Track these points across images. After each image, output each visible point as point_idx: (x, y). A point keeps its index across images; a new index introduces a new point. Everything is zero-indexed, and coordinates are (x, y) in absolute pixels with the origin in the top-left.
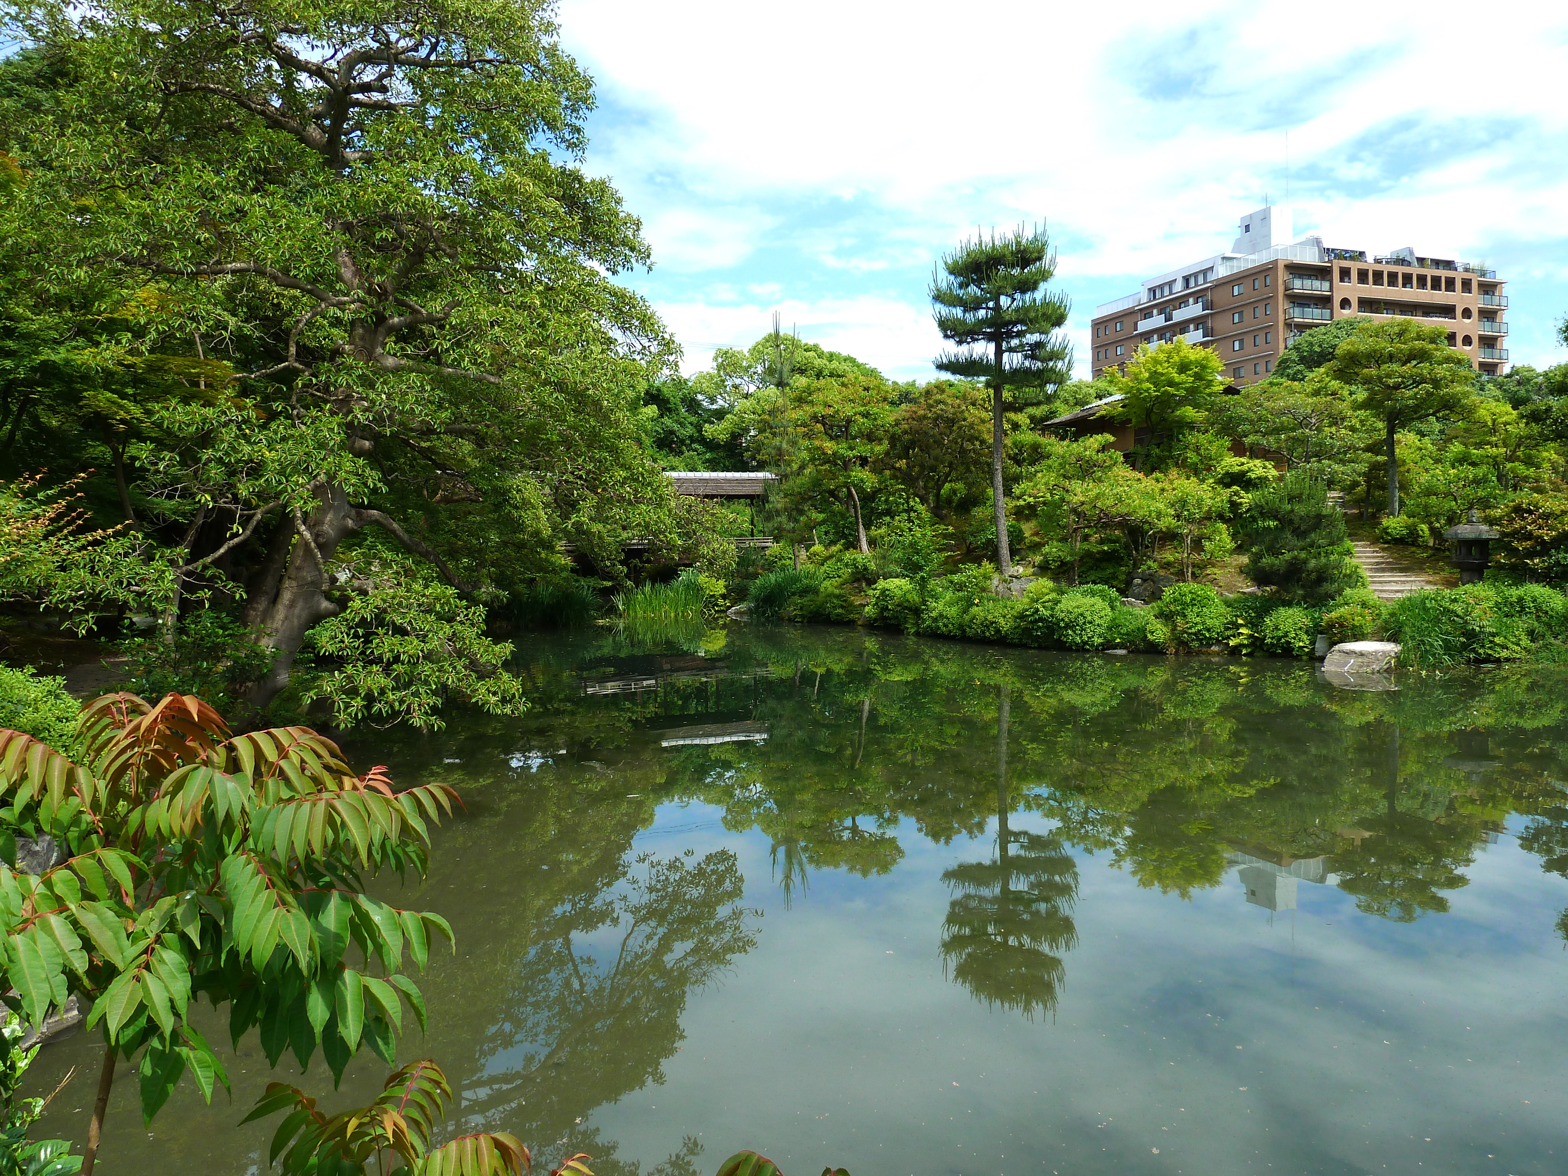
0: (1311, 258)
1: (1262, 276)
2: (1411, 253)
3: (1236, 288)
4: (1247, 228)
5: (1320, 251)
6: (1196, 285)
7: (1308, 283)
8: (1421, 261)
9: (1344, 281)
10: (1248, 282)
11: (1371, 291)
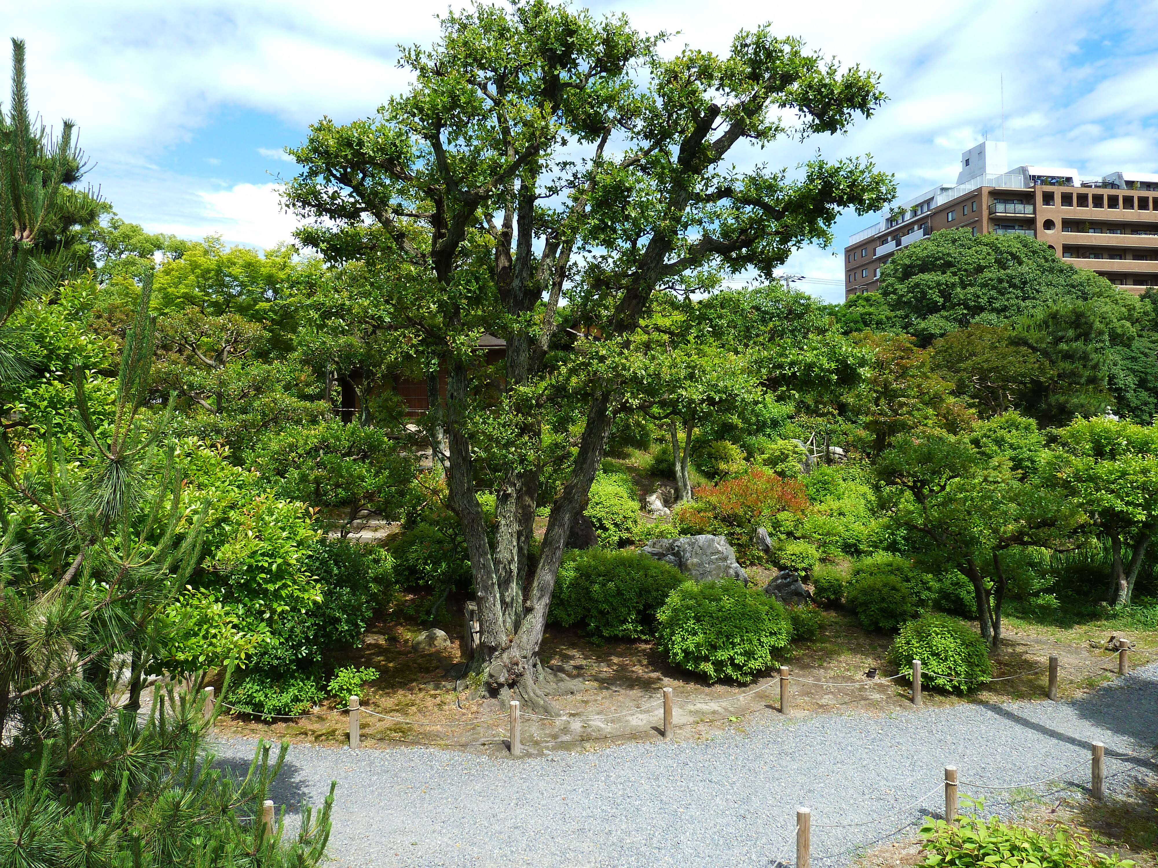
1: (969, 204)
2: (1120, 176)
3: (950, 214)
4: (967, 162)
5: (1025, 178)
6: (921, 213)
7: (1010, 207)
8: (1130, 184)
9: (1048, 204)
10: (959, 209)
11: (1076, 212)
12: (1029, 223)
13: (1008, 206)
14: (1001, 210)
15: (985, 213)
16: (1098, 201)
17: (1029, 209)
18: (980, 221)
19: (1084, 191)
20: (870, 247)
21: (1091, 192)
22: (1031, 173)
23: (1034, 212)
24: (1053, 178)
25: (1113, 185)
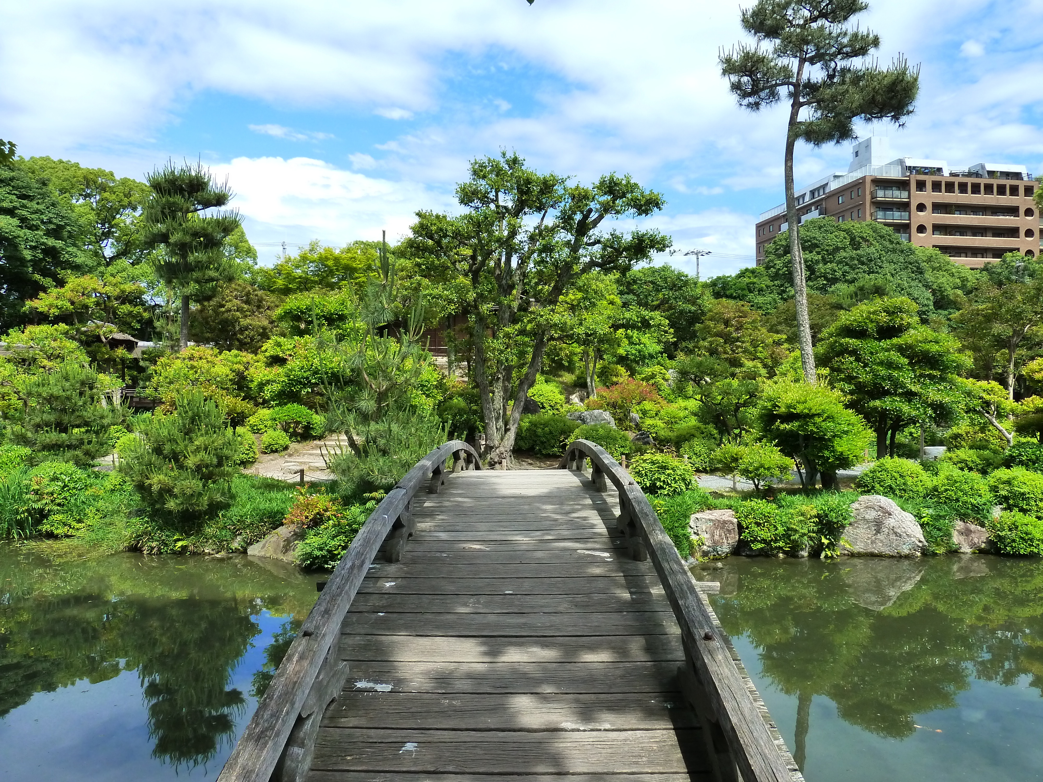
0: (895, 174)
1: (855, 189)
2: (983, 167)
3: (840, 198)
4: (857, 154)
5: (902, 168)
6: (819, 196)
7: (889, 193)
8: (991, 174)
9: (921, 190)
10: (848, 193)
11: (944, 197)
12: (904, 206)
13: (887, 192)
14: (881, 195)
15: (868, 198)
16: (963, 188)
17: (905, 194)
18: (864, 204)
19: (952, 179)
20: (776, 224)
21: (957, 180)
22: (908, 165)
23: (909, 197)
24: (926, 168)
25: (977, 175)
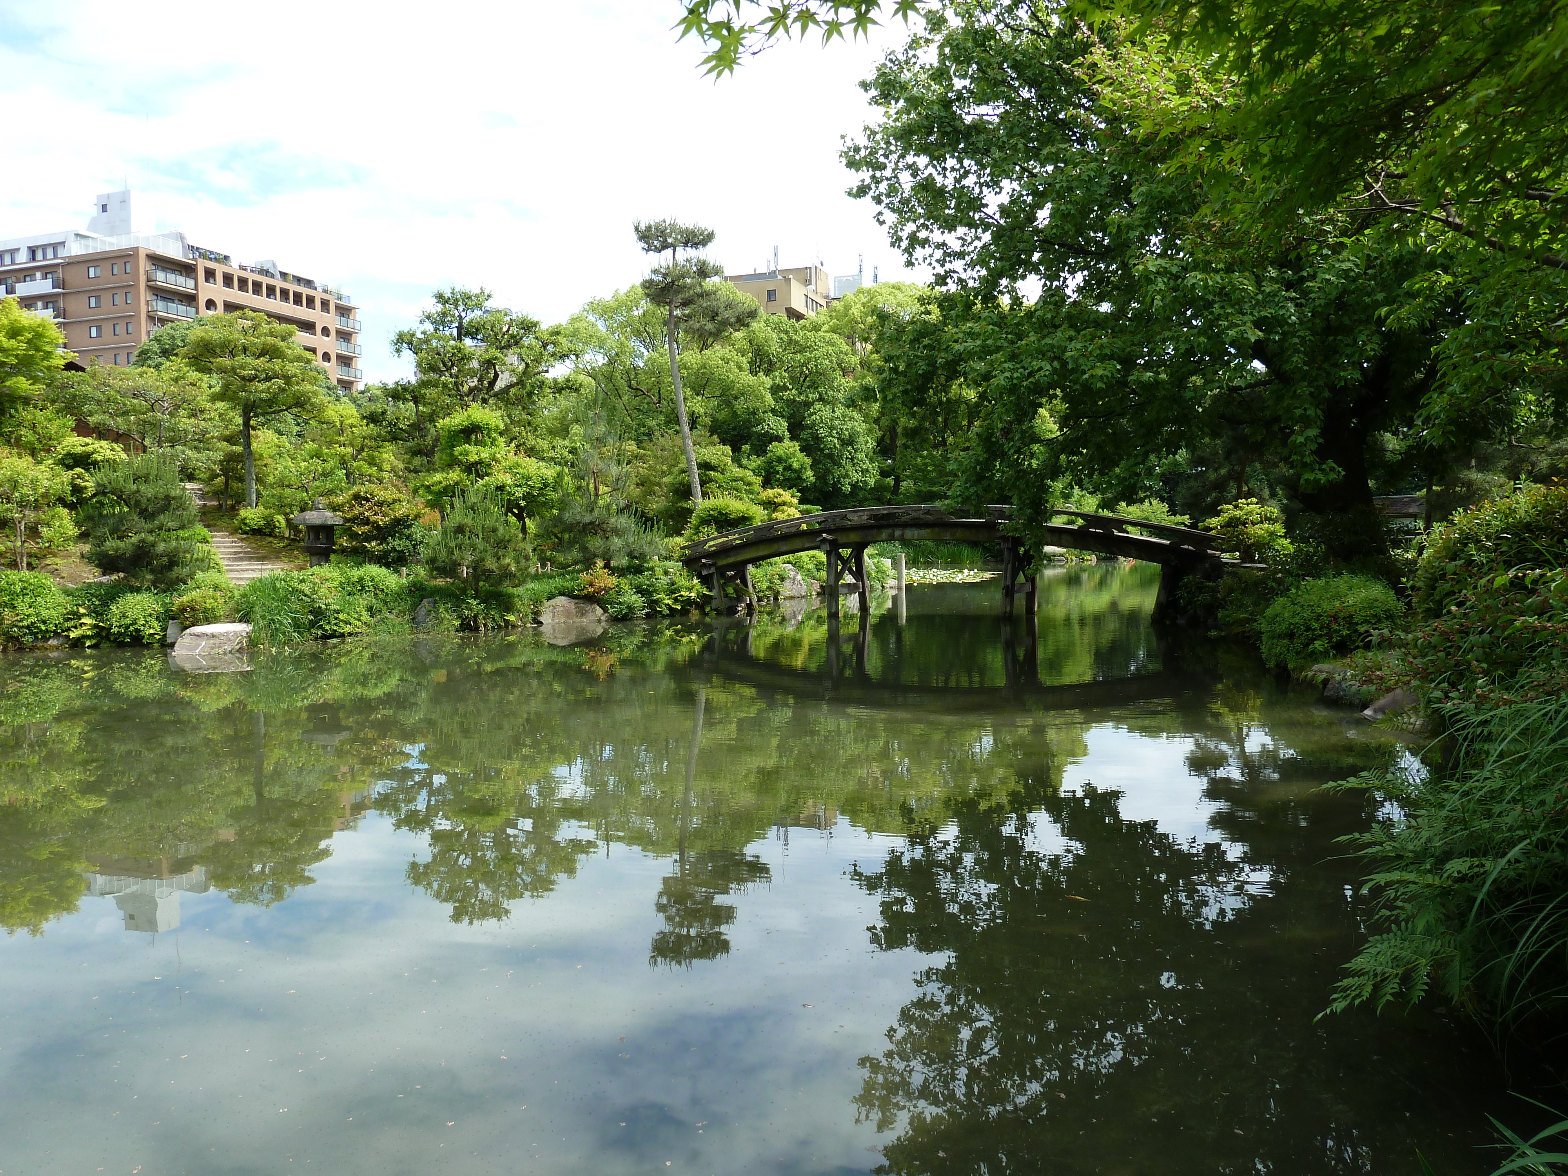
0: (175, 252)
1: (121, 262)
2: (274, 266)
3: (92, 270)
4: (104, 208)
5: (183, 247)
6: (45, 258)
7: (171, 277)
8: (284, 275)
9: (209, 282)
10: (108, 265)
11: (235, 295)
12: (190, 299)
13: (168, 276)
14: (164, 279)
15: (142, 278)
16: (257, 288)
17: (191, 283)
18: (136, 286)
19: (243, 274)
21: (252, 277)
22: (189, 243)
23: (196, 288)
24: (212, 253)
25: (266, 273)
